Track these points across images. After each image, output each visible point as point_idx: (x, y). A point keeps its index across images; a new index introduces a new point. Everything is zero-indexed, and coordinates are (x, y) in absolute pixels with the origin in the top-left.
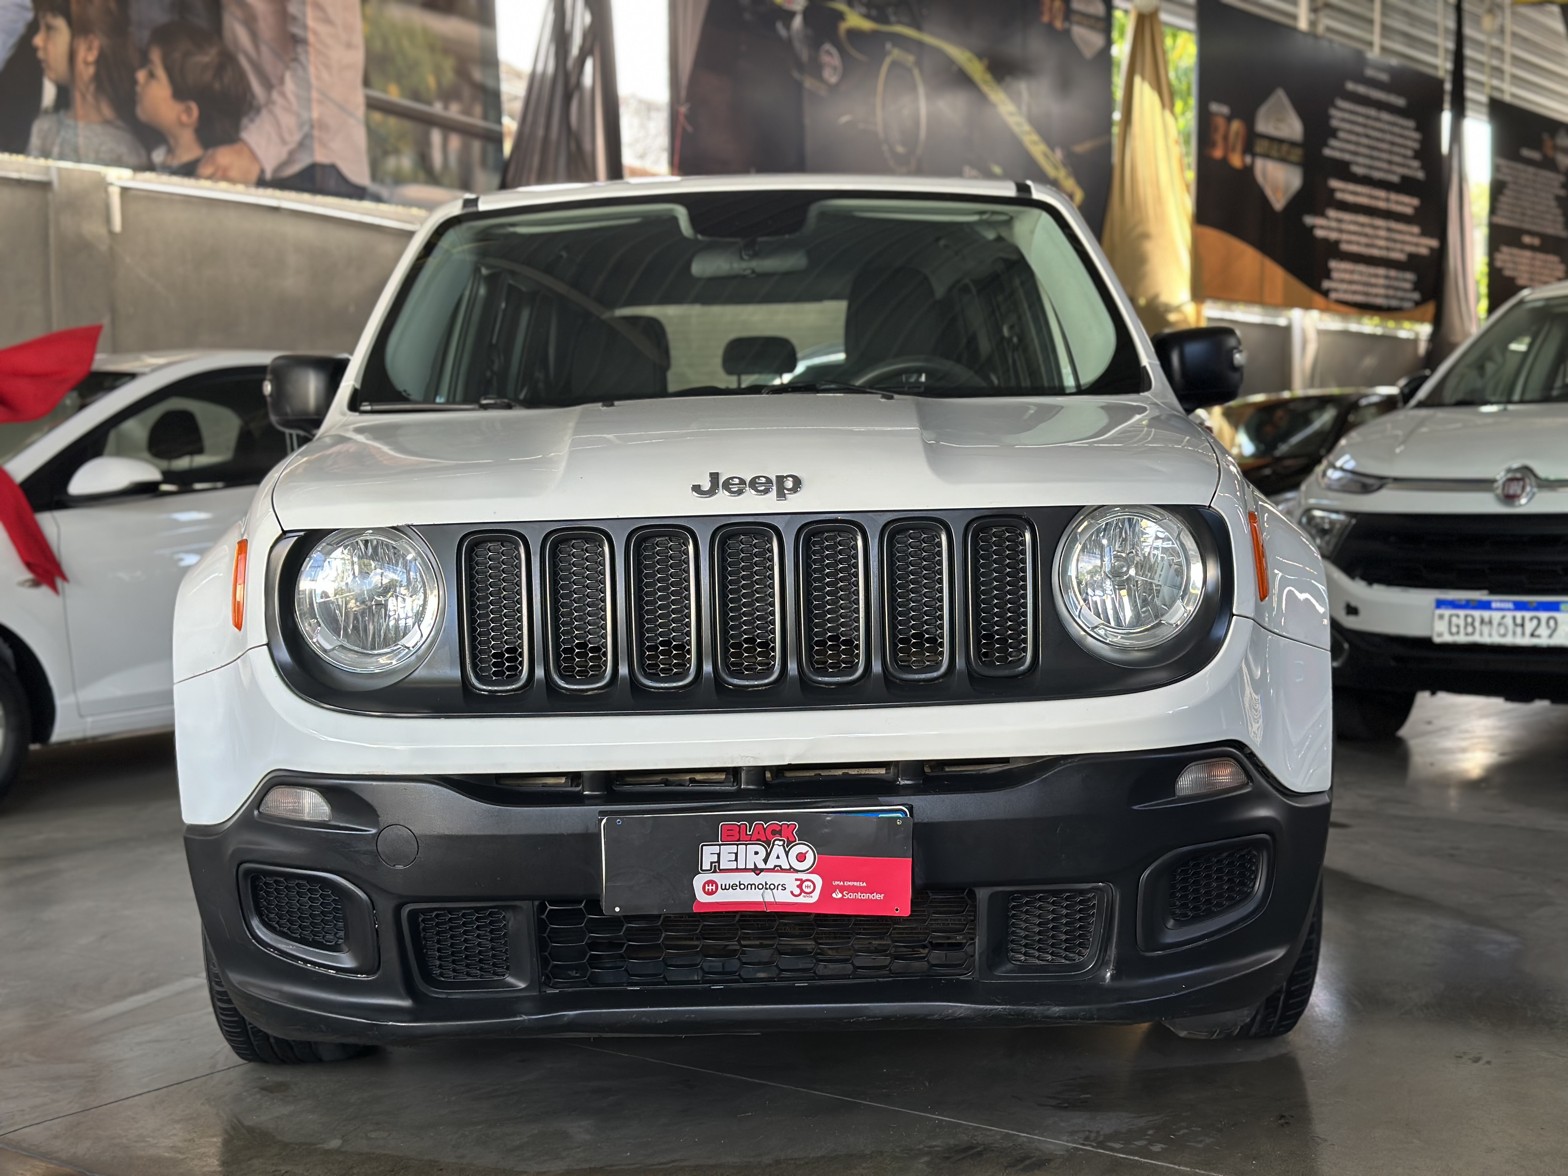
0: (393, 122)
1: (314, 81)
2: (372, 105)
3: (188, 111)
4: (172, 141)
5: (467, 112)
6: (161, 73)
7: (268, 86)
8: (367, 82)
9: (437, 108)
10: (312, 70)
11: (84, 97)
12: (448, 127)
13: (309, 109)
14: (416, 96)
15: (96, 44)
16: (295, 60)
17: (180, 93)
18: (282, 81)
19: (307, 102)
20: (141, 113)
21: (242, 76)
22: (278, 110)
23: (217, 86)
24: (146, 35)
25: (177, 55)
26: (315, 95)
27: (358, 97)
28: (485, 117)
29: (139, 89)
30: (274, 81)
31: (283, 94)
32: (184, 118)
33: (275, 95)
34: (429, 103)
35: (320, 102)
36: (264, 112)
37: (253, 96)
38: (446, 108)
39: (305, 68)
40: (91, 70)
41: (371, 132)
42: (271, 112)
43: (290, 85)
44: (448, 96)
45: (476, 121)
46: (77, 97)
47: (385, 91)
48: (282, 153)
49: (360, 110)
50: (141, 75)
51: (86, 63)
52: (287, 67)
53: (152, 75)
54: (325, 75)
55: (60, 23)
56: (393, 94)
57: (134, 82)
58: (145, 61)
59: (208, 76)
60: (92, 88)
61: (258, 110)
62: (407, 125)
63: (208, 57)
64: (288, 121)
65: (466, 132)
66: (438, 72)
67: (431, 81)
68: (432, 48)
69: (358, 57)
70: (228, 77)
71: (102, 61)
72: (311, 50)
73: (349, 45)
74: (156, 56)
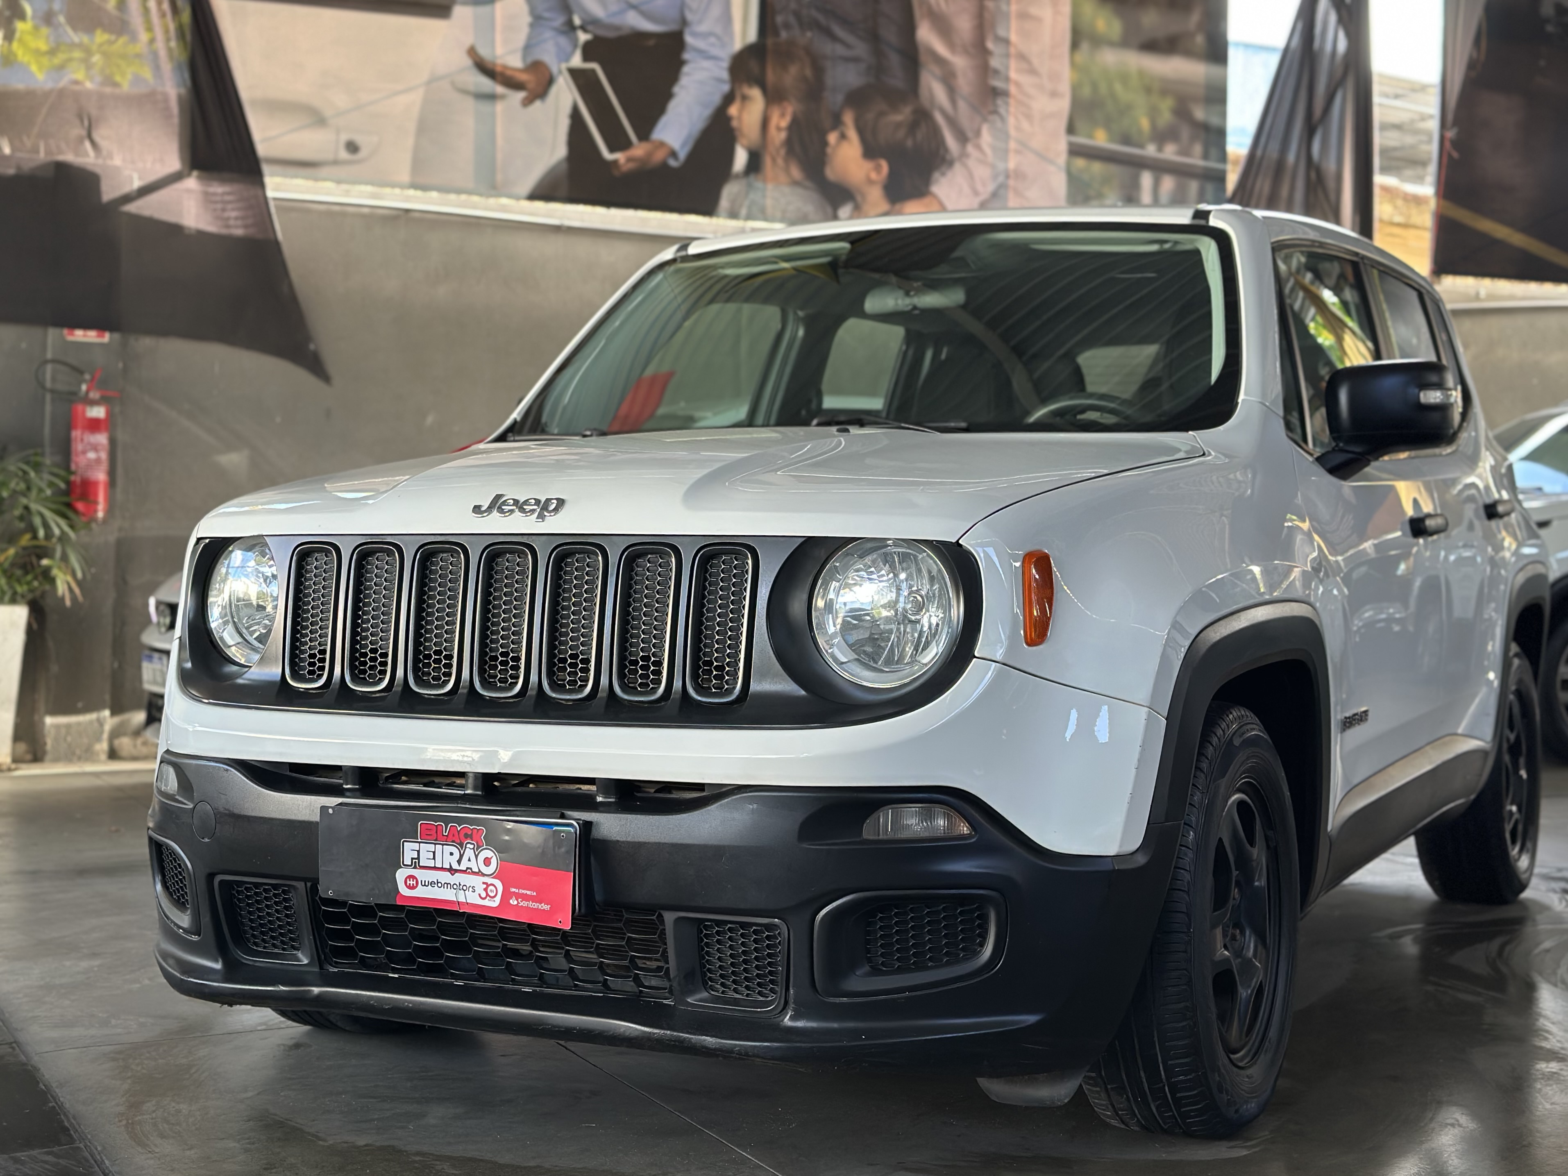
0: (1098, 168)
1: (1013, 132)
3: (878, 168)
4: (858, 198)
5: (1184, 152)
6: (852, 134)
7: (963, 138)
8: (1071, 129)
9: (1150, 150)
10: (1011, 121)
11: (774, 161)
12: (1161, 168)
13: (1006, 160)
14: (1126, 140)
15: (790, 110)
16: (995, 112)
17: (870, 152)
18: (978, 133)
19: (1003, 153)
20: (829, 173)
21: (936, 132)
22: (971, 163)
23: (909, 143)
24: (840, 98)
25: (870, 116)
26: (1012, 145)
27: (1060, 145)
28: (1205, 156)
29: (829, 150)
30: (970, 134)
31: (979, 147)
32: (874, 176)
33: (970, 149)
34: (1141, 146)
35: (1018, 152)
36: (957, 165)
37: (946, 150)
38: (1160, 149)
39: (1003, 119)
40: (783, 135)
42: (964, 165)
43: (986, 137)
44: (1161, 137)
45: (1196, 161)
46: (768, 162)
47: (1090, 136)
48: (974, 204)
50: (832, 138)
51: (779, 129)
52: (985, 120)
53: (843, 137)
55: (756, 94)
56: (1101, 139)
57: (825, 144)
58: (837, 123)
59: (901, 133)
60: (783, 152)
61: (950, 164)
62: (1114, 169)
63: (902, 115)
64: (981, 172)
65: (1182, 172)
66: (1153, 113)
67: (1145, 123)
68: (1148, 90)
69: (1064, 105)
70: (921, 134)
71: (795, 127)
72: (1011, 101)
73: (1054, 94)
74: (848, 118)
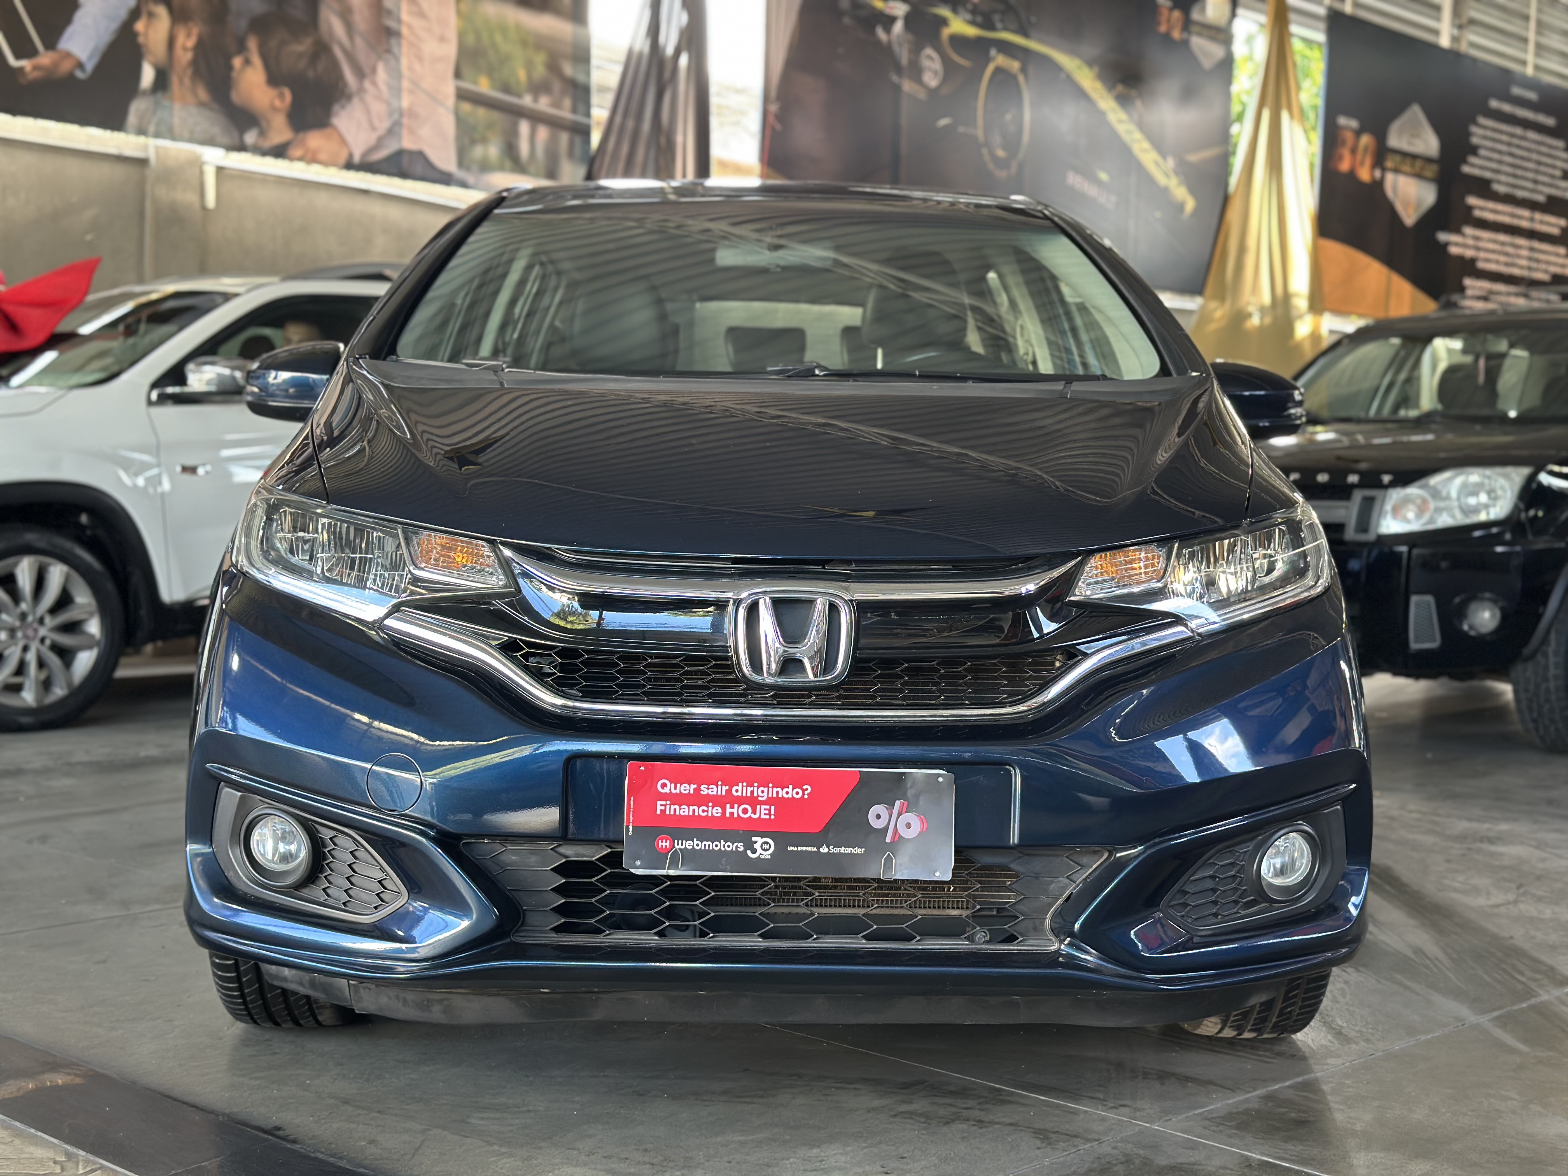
0: (482, 112)
1: (405, 70)
2: (462, 96)
3: (281, 96)
4: (264, 124)
5: (557, 105)
6: (256, 60)
7: (361, 74)
8: (458, 75)
9: (527, 101)
10: (404, 62)
11: (181, 80)
12: (536, 118)
13: (399, 97)
14: (506, 88)
15: (195, 31)
16: (389, 51)
17: (274, 79)
18: (374, 70)
19: (397, 91)
20: (235, 97)
21: (335, 66)
22: (369, 98)
23: (311, 74)
24: (243, 23)
25: (273, 43)
26: (405, 84)
27: (449, 88)
28: (574, 110)
29: (234, 74)
30: (367, 70)
31: (374, 84)
32: (277, 103)
33: (367, 84)
34: (519, 95)
35: (411, 92)
36: (356, 101)
37: (345, 84)
38: (536, 100)
39: (397, 59)
40: (189, 56)
41: (460, 121)
42: (362, 100)
43: (382, 74)
44: (538, 88)
45: (566, 113)
46: (175, 81)
47: (475, 82)
48: (372, 138)
49: (451, 101)
50: (237, 62)
51: (185, 49)
52: (380, 58)
53: (247, 62)
54: (417, 67)
55: (161, 11)
56: (484, 86)
57: (230, 68)
58: (241, 48)
59: (302, 64)
60: (189, 72)
61: (349, 97)
62: (496, 116)
63: (303, 46)
64: (377, 108)
65: (554, 123)
66: (529, 66)
67: (522, 75)
68: (524, 43)
69: (451, 50)
70: (321, 66)
71: (200, 48)
72: (404, 43)
73: (442, 39)
74: (252, 44)
